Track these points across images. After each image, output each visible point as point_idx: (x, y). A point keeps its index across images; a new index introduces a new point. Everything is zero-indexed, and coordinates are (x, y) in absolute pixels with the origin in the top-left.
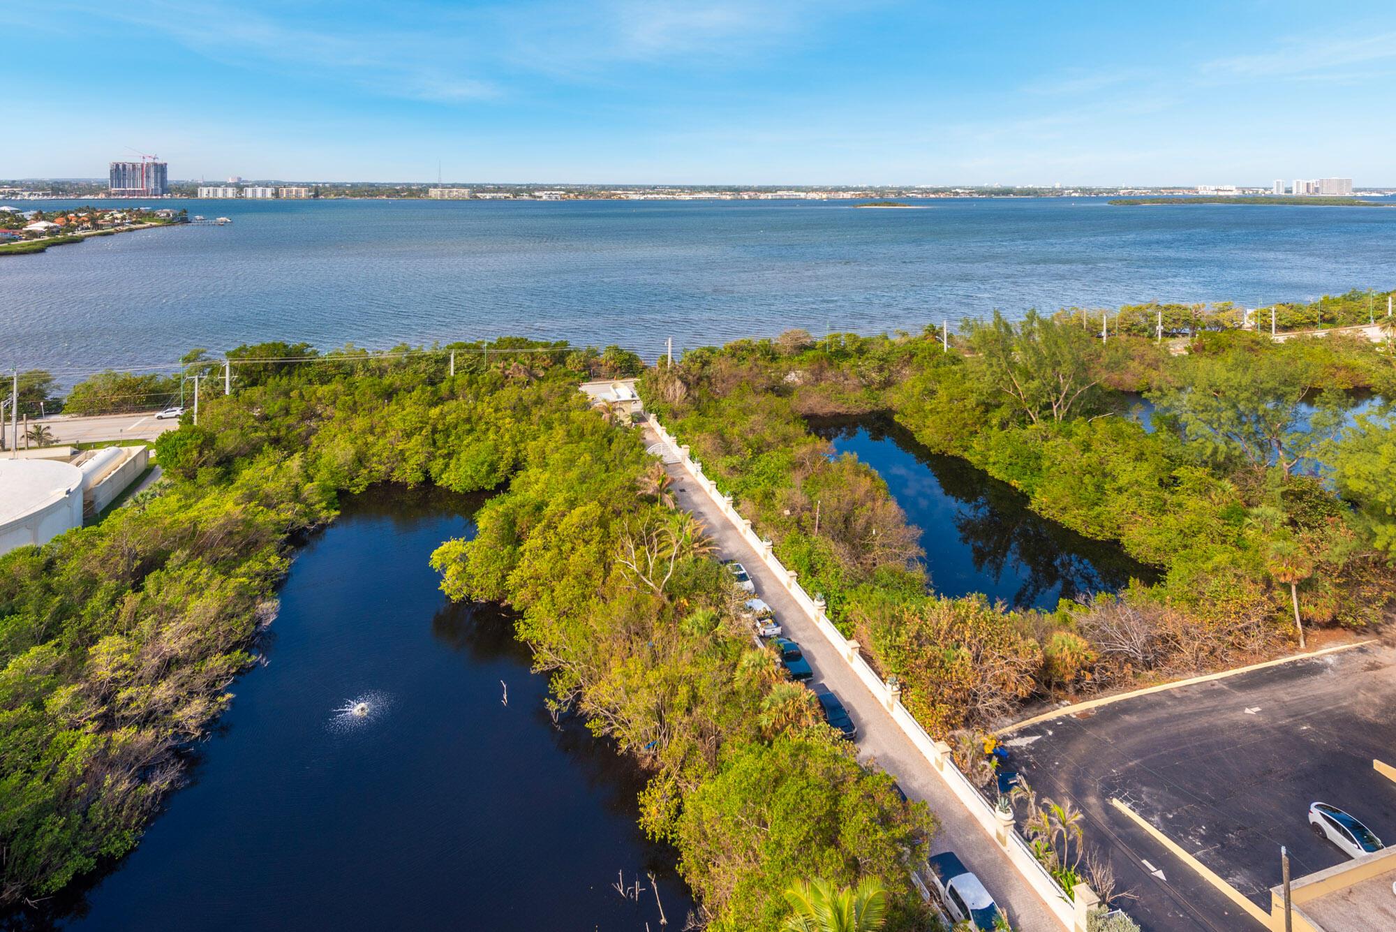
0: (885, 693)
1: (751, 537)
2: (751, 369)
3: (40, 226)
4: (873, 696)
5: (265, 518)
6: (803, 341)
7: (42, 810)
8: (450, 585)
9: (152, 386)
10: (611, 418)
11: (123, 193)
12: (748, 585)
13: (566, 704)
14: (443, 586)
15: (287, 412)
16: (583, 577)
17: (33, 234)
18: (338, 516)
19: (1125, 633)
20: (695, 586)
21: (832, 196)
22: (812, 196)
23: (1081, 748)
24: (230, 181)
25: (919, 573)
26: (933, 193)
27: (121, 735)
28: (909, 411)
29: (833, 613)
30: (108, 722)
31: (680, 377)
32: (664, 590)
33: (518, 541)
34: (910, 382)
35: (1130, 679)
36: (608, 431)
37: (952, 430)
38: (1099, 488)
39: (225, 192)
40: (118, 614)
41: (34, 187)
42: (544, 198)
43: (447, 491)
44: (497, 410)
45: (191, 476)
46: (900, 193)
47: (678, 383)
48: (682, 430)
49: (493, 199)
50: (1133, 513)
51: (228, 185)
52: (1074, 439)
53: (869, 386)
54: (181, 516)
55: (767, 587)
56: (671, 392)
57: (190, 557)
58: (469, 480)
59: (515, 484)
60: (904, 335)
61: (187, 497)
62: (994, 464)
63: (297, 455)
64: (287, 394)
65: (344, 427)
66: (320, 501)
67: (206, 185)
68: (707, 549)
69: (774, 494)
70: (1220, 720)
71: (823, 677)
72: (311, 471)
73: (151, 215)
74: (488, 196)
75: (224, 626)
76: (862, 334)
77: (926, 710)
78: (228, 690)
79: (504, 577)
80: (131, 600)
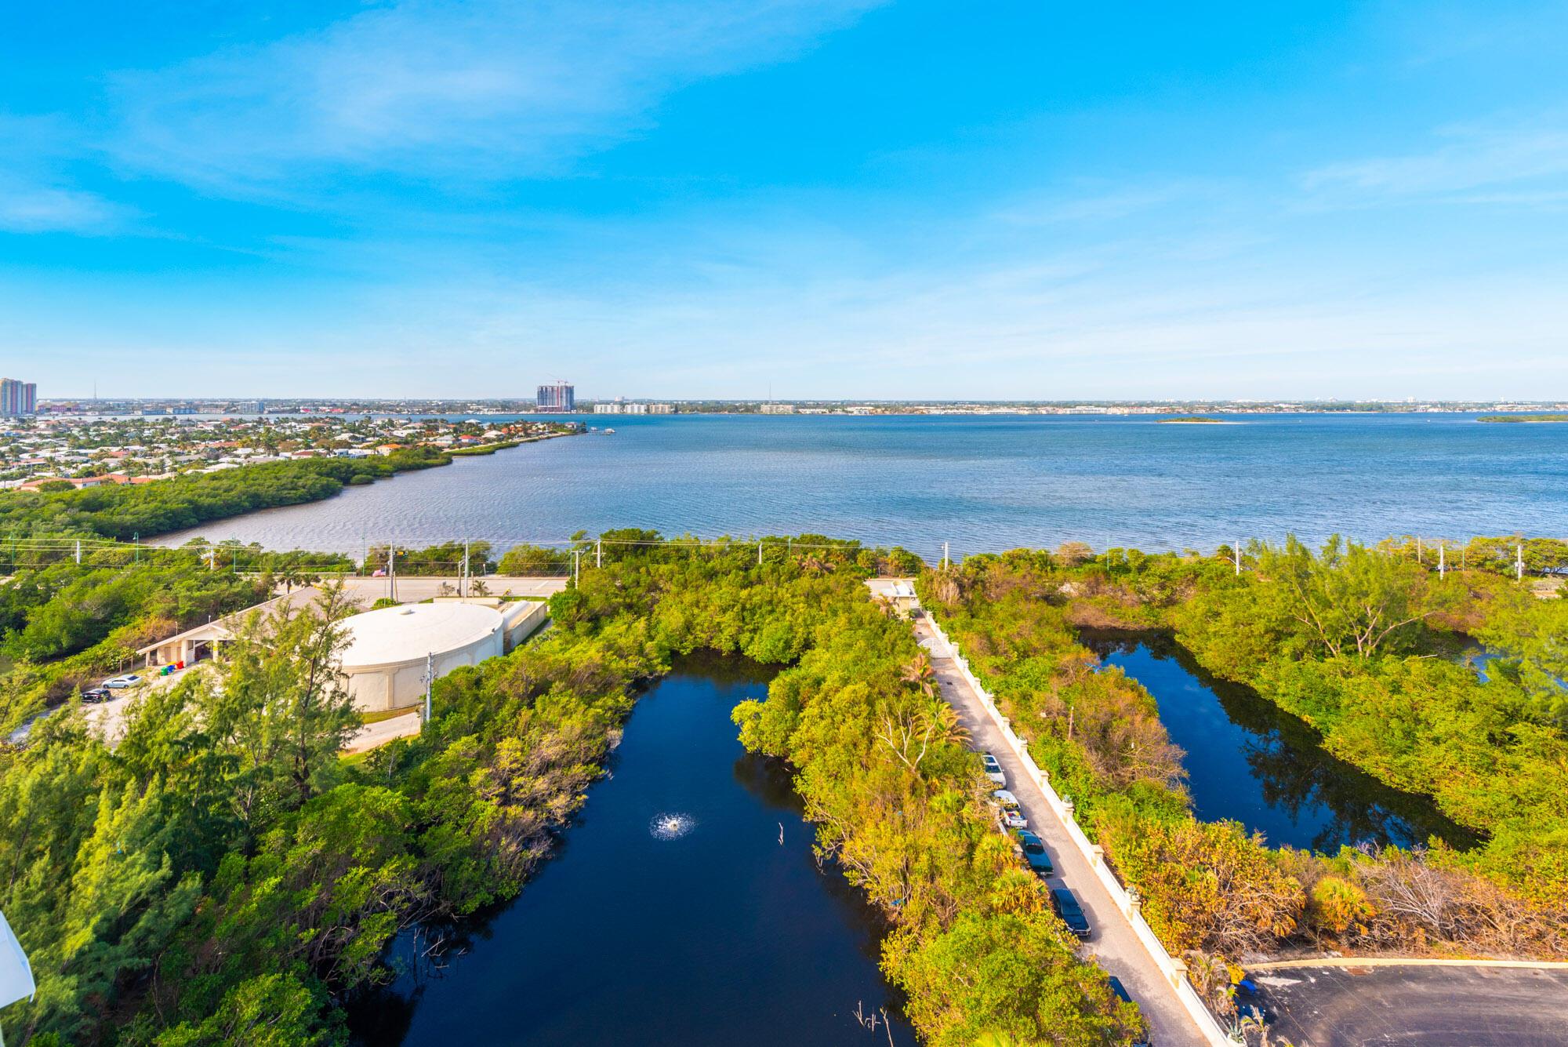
0: (1126, 901)
1: (1008, 733)
2: (1024, 577)
3: (492, 434)
4: (1114, 903)
5: (618, 665)
6: (1083, 553)
7: (463, 853)
8: (746, 737)
9: (552, 557)
10: (888, 611)
11: (545, 410)
12: (1000, 777)
13: (829, 852)
14: (741, 738)
15: (638, 583)
16: (851, 747)
17: (488, 440)
18: (670, 672)
19: (1417, 894)
20: (945, 769)
21: (1135, 411)
22: (1112, 411)
23: (1348, 1003)
24: (617, 400)
25: (1180, 794)
26: (1251, 408)
27: (514, 810)
28: (1190, 632)
29: (1082, 816)
30: (506, 800)
31: (955, 580)
32: (918, 768)
33: (800, 707)
34: (1194, 602)
35: (1421, 943)
36: (884, 622)
37: (1236, 655)
38: (1408, 734)
39: (612, 408)
40: (517, 723)
41: (491, 405)
42: (856, 413)
43: (752, 660)
44: (793, 596)
45: (571, 628)
46: (1212, 408)
47: (952, 585)
48: (952, 628)
49: (813, 413)
50: (1452, 768)
51: (615, 403)
52: (1381, 678)
53: (1150, 603)
54: (560, 656)
55: (1020, 782)
56: (944, 592)
57: (566, 688)
58: (768, 654)
59: (804, 659)
60: (1194, 554)
61: (567, 642)
62: (1284, 695)
63: (642, 619)
64: (637, 569)
65: (678, 599)
66: (657, 658)
67: (601, 403)
68: (958, 738)
69: (1031, 696)
70: (1538, 1014)
71: (1064, 875)
72: (653, 633)
73: (562, 427)
74: (808, 411)
75: (585, 744)
76: (1148, 552)
77: (1163, 926)
78: (585, 792)
79: (787, 737)
80: (526, 714)
